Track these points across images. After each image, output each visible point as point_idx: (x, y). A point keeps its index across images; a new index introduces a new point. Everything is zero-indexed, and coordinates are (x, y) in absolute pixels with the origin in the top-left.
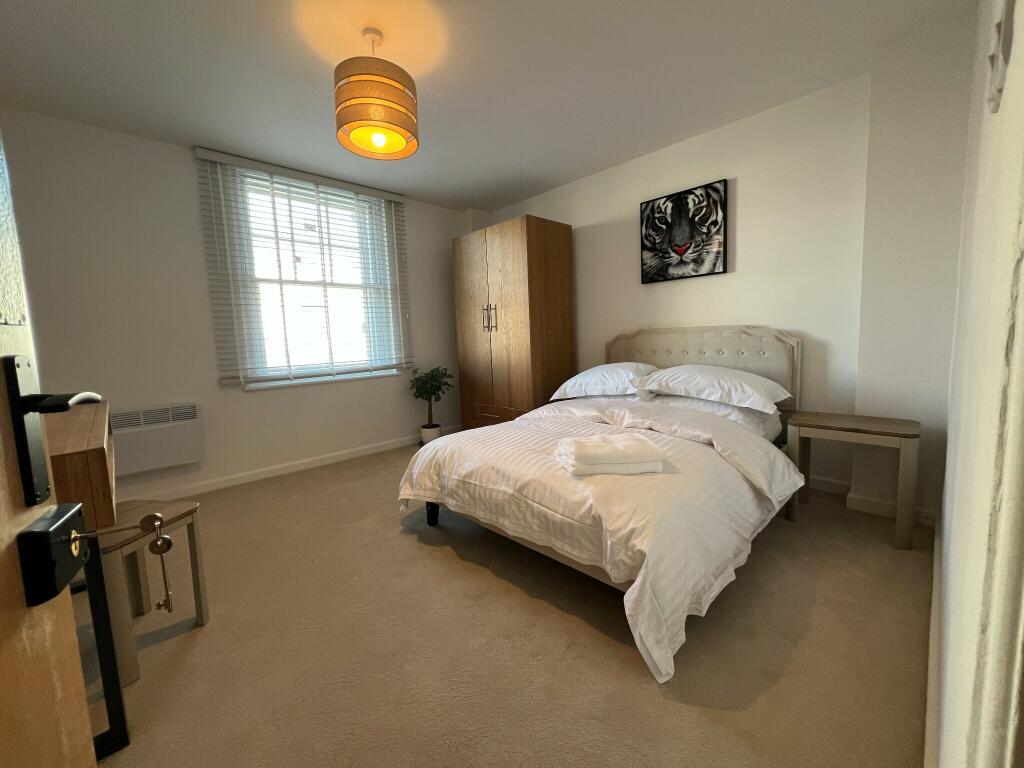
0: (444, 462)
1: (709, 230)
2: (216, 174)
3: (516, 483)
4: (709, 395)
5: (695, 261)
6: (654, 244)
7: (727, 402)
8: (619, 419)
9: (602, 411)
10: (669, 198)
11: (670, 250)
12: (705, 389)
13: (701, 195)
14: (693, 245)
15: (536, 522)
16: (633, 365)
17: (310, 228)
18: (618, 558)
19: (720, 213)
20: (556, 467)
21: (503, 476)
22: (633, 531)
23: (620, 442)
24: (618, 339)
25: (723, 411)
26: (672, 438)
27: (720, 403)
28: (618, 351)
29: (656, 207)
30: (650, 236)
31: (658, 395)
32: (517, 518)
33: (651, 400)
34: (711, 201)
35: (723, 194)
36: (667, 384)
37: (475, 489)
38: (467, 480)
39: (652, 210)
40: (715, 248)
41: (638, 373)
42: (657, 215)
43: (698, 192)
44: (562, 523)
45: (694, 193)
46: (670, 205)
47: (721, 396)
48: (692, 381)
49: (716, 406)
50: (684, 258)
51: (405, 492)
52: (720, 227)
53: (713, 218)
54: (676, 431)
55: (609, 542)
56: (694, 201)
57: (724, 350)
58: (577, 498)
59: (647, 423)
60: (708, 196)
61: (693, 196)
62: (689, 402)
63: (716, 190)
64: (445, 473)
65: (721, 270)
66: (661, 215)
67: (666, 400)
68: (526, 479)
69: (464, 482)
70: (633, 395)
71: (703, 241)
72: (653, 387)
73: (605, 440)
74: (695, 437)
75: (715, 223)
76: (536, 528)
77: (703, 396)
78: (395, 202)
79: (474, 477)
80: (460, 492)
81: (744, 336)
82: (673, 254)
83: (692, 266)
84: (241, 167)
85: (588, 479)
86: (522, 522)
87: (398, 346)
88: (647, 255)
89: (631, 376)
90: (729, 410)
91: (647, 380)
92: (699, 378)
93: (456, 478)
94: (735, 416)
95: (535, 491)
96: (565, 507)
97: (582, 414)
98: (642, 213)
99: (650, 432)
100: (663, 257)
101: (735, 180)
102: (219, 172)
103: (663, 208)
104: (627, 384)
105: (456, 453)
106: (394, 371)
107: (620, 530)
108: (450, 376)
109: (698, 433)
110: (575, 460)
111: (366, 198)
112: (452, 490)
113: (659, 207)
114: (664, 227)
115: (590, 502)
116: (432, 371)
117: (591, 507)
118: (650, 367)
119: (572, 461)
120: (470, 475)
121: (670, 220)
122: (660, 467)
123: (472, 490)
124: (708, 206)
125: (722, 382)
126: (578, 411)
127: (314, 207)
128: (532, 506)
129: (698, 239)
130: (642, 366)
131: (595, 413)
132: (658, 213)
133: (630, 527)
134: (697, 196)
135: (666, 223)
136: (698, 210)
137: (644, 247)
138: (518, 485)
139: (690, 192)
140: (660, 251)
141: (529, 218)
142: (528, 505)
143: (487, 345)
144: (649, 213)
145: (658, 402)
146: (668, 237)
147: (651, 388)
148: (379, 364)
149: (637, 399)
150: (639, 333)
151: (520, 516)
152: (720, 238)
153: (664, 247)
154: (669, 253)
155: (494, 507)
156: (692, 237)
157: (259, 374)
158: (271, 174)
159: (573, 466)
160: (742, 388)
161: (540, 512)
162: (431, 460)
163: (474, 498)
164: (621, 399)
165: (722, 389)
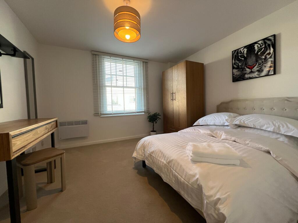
0: (146, 145)
1: (266, 57)
2: (96, 57)
3: (167, 160)
4: (266, 128)
5: (258, 71)
6: (238, 66)
7: (278, 132)
8: (219, 135)
9: (212, 131)
10: (245, 47)
11: (246, 68)
12: (264, 125)
13: (262, 43)
14: (257, 64)
15: (174, 178)
16: (228, 114)
17: (120, 71)
18: (209, 212)
19: (272, 50)
20: (185, 155)
21: (163, 155)
22: (219, 199)
23: (217, 147)
24: (222, 103)
25: (275, 136)
26: (246, 147)
27: (273, 132)
28: (222, 108)
29: (239, 51)
30: (236, 63)
31: (239, 126)
32: (167, 175)
33: (235, 128)
34: (267, 45)
35: (273, 41)
36: (244, 122)
37: (154, 158)
38: (151, 154)
39: (238, 53)
40: (269, 64)
41: (230, 117)
42: (239, 55)
43: (260, 42)
44: (184, 183)
45: (258, 43)
46: (246, 50)
47: (274, 129)
48: (257, 121)
49: (271, 133)
50: (253, 70)
51: (135, 155)
52: (272, 55)
53: (268, 52)
54: (248, 144)
55: (205, 202)
56: (258, 46)
57: (274, 108)
58: (191, 173)
59: (233, 139)
60: (265, 43)
61: (257, 44)
62: (255, 130)
63: (270, 40)
64: (146, 150)
65: (273, 73)
66: (242, 54)
67: (243, 129)
68: (172, 158)
69: (151, 155)
70: (227, 126)
71: (262, 62)
72: (237, 123)
73: (209, 146)
74: (259, 148)
75: (269, 54)
76: (173, 181)
77: (264, 128)
78: (145, 62)
79: (154, 154)
80: (149, 158)
81: (286, 102)
82: (247, 69)
83: (257, 73)
84: (103, 55)
85: (198, 164)
86: (168, 177)
87: (144, 106)
88: (235, 71)
89: (227, 118)
90: (279, 136)
91: (235, 120)
92: (261, 120)
93: (148, 153)
94: (282, 139)
95: (174, 165)
96: (185, 176)
97: (203, 132)
98: (233, 55)
99: (234, 143)
100: (243, 71)
101: (280, 34)
102: (97, 57)
103: (242, 52)
104: (225, 121)
105: (150, 143)
106: (143, 113)
107: (211, 196)
108: (160, 115)
109: (260, 146)
110: (192, 154)
111: (137, 61)
112: (147, 157)
113: (240, 51)
114: (243, 59)
115: (197, 176)
116: (155, 114)
117: (198, 179)
118: (236, 115)
119: (191, 154)
120: (153, 152)
121: (246, 56)
122: (238, 162)
123: (153, 159)
124: (265, 47)
125: (274, 122)
126: (202, 131)
127: (122, 65)
128: (173, 171)
129: (260, 61)
130: (232, 114)
131: (209, 132)
132: (240, 54)
133: (218, 196)
134: (259, 44)
135: (244, 57)
136: (260, 50)
137: (233, 68)
138: (168, 160)
139: (256, 43)
140: (241, 69)
141: (187, 62)
142: (171, 170)
143: (172, 106)
144: (236, 55)
145: (239, 129)
146: (245, 63)
147: (236, 123)
148: (139, 111)
149: (229, 127)
150: (231, 101)
151: (168, 174)
152: (272, 59)
153: (243, 67)
154: (245, 69)
155: (159, 167)
156: (257, 61)
157: (105, 113)
158: (110, 57)
159: (191, 157)
160: (287, 126)
161: (175, 175)
162: (143, 144)
163: (153, 162)
164: (222, 127)
165: (275, 125)
